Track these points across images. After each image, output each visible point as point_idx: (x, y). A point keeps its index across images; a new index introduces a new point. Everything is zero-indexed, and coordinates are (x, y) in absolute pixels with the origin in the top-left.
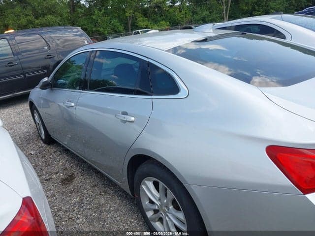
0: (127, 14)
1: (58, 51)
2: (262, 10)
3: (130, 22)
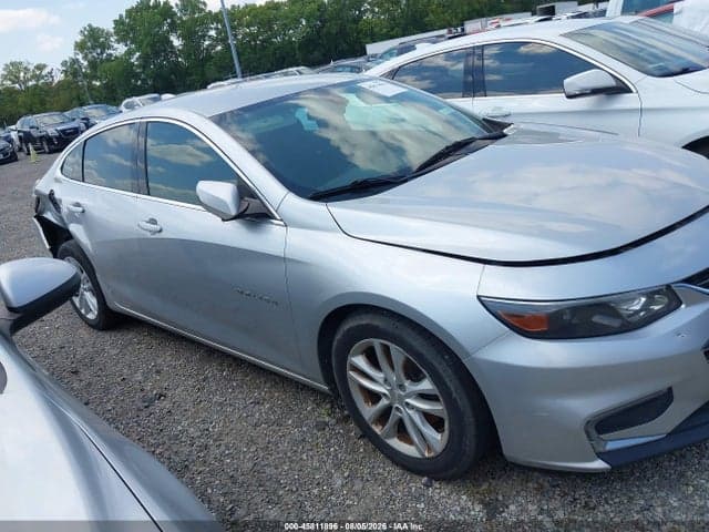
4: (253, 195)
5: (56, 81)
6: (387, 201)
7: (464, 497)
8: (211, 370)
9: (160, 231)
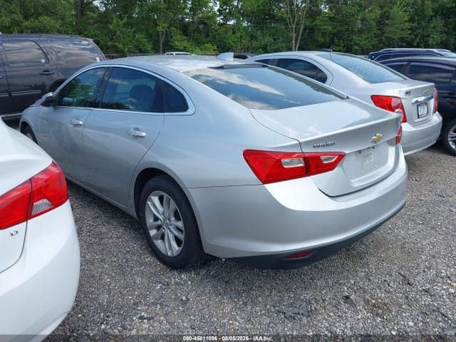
0: (159, 29)
1: (58, 66)
2: (343, 45)
3: (162, 40)
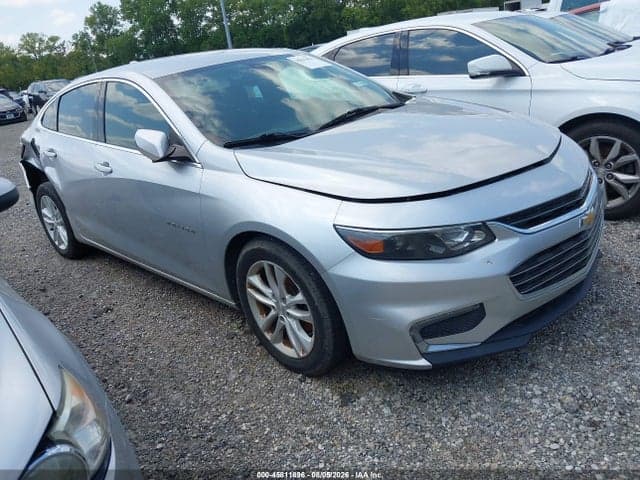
4: (180, 142)
5: (68, 52)
6: (290, 151)
7: (327, 390)
8: (154, 292)
9: (111, 172)
